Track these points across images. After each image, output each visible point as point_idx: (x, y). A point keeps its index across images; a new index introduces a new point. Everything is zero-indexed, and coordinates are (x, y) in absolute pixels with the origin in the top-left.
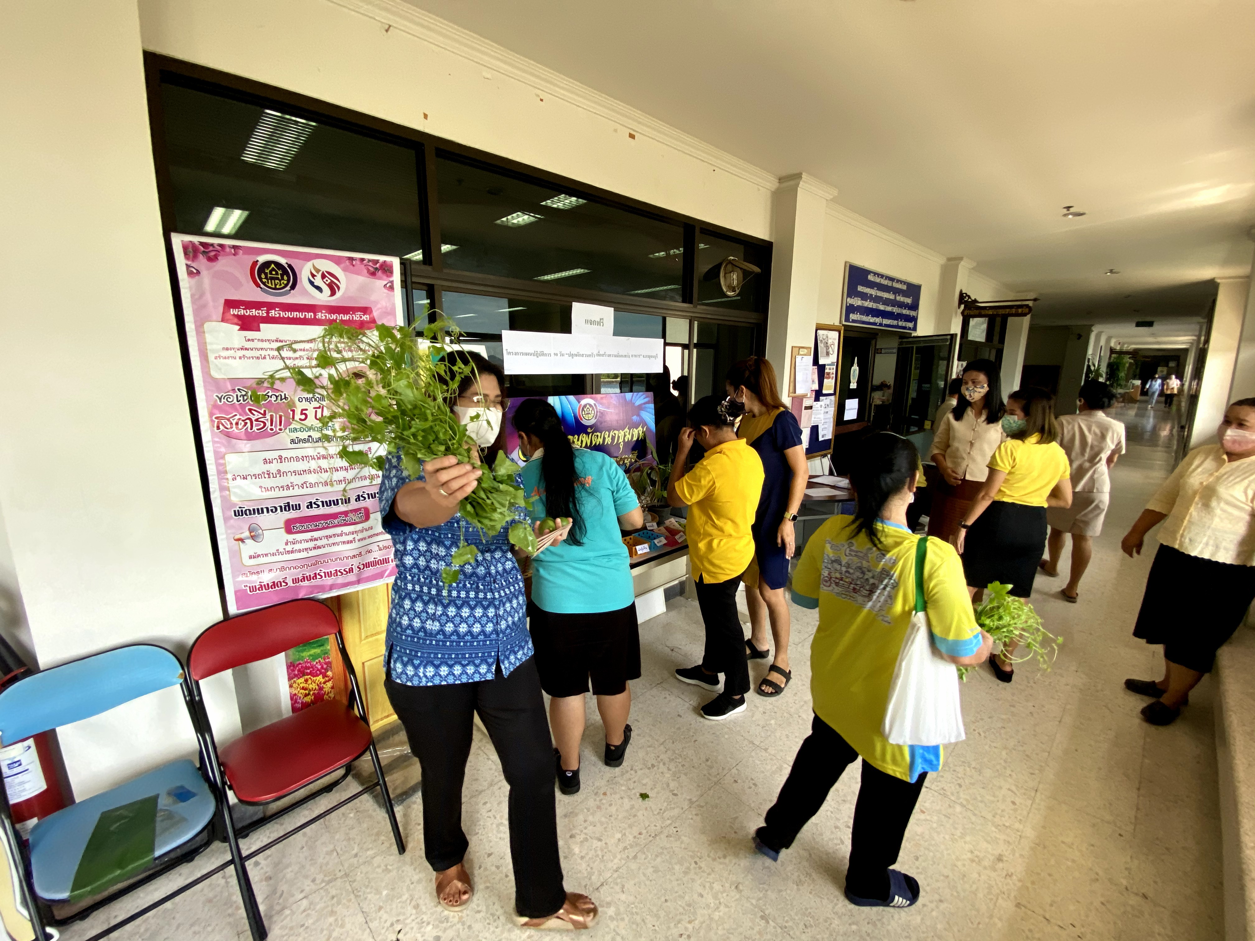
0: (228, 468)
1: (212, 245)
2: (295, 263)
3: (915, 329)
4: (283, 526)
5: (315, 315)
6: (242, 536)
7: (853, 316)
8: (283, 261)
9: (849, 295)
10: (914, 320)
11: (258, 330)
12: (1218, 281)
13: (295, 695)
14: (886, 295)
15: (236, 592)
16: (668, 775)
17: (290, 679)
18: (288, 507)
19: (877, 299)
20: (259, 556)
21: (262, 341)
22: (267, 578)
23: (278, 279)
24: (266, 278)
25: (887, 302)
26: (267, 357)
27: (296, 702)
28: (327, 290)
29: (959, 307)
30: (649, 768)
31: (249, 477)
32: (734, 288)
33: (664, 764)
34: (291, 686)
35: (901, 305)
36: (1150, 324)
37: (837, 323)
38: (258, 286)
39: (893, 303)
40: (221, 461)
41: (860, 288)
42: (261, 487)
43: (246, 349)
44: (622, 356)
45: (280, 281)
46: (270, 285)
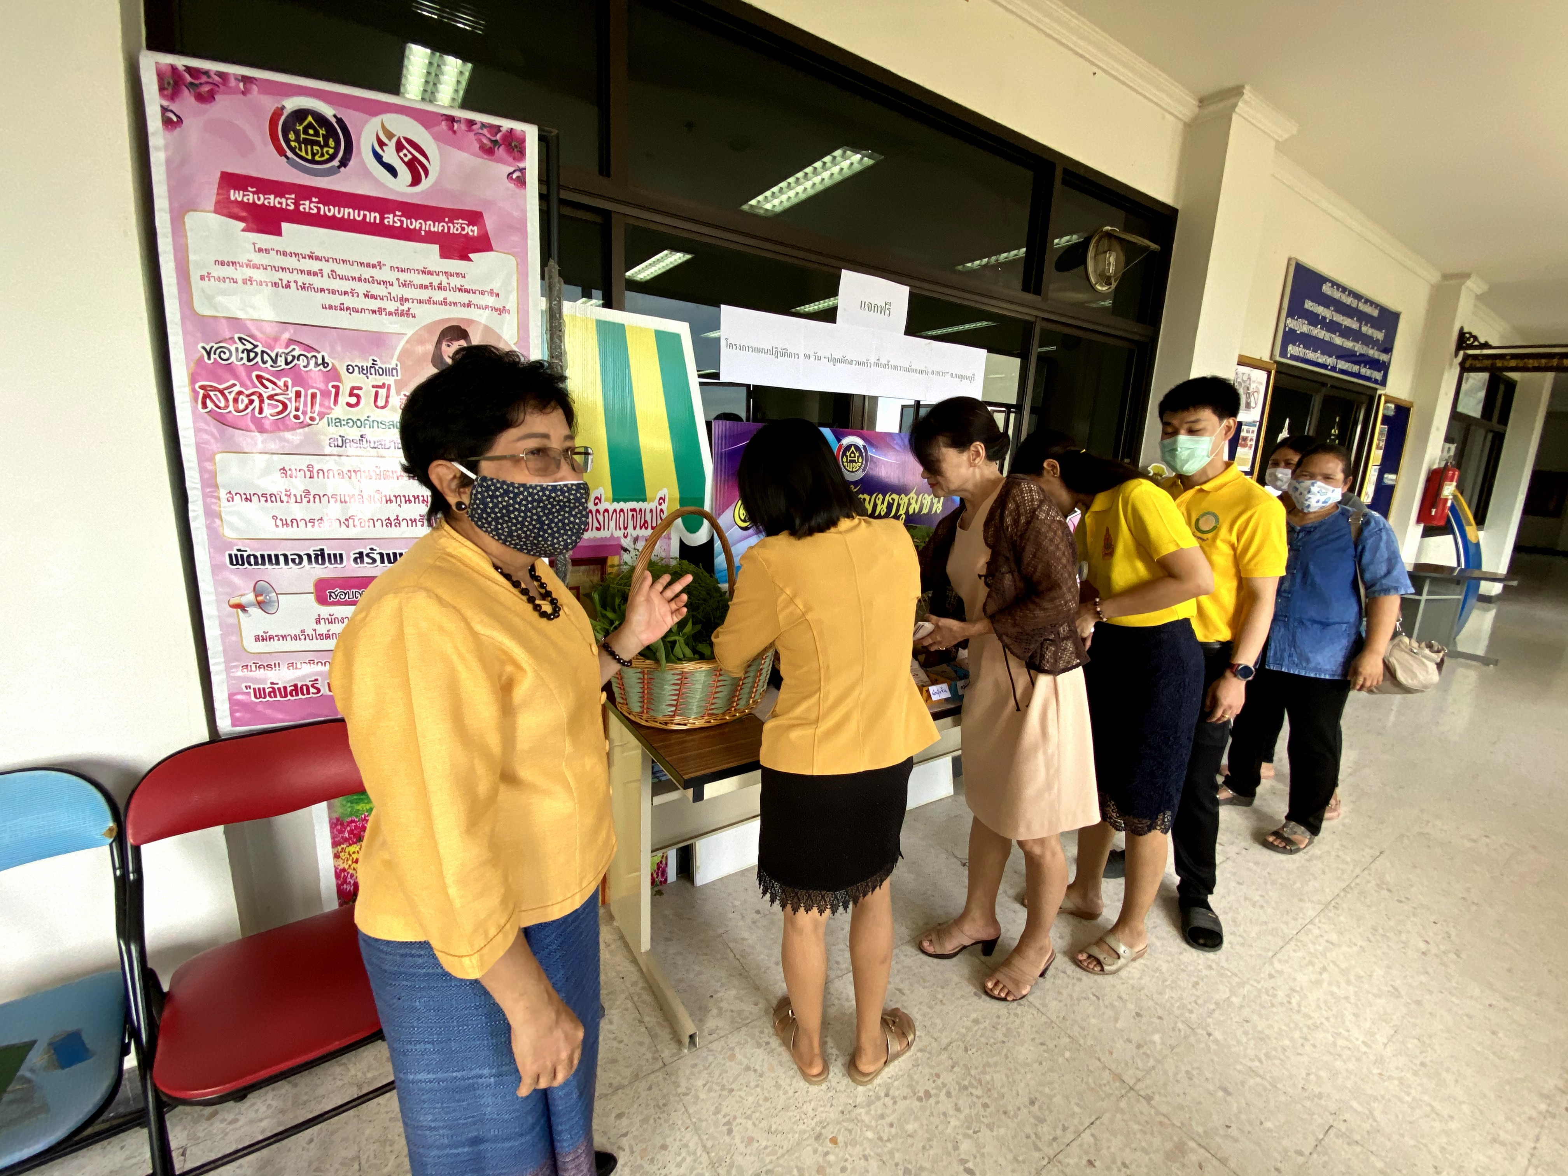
0: (220, 480)
1: (207, 73)
2: (351, 118)
3: (1383, 383)
4: (312, 589)
5: (382, 218)
6: (244, 601)
7: (1292, 349)
8: (328, 111)
9: (1291, 314)
10: (1383, 367)
11: (278, 232)
13: (343, 872)
14: (1347, 322)
15: (231, 696)
17: (335, 844)
18: (321, 557)
19: (1333, 327)
20: (271, 638)
21: (285, 254)
22: (284, 677)
24: (297, 140)
25: (1346, 333)
26: (293, 285)
27: (344, 883)
28: (405, 174)
29: (1456, 355)
31: (255, 498)
32: (1109, 278)
34: (337, 856)
35: (1367, 340)
37: (1266, 358)
38: (283, 154)
39: (1356, 336)
40: (209, 466)
41: (1309, 305)
42: (275, 518)
43: (255, 267)
44: (915, 371)
45: (322, 147)
46: (303, 154)
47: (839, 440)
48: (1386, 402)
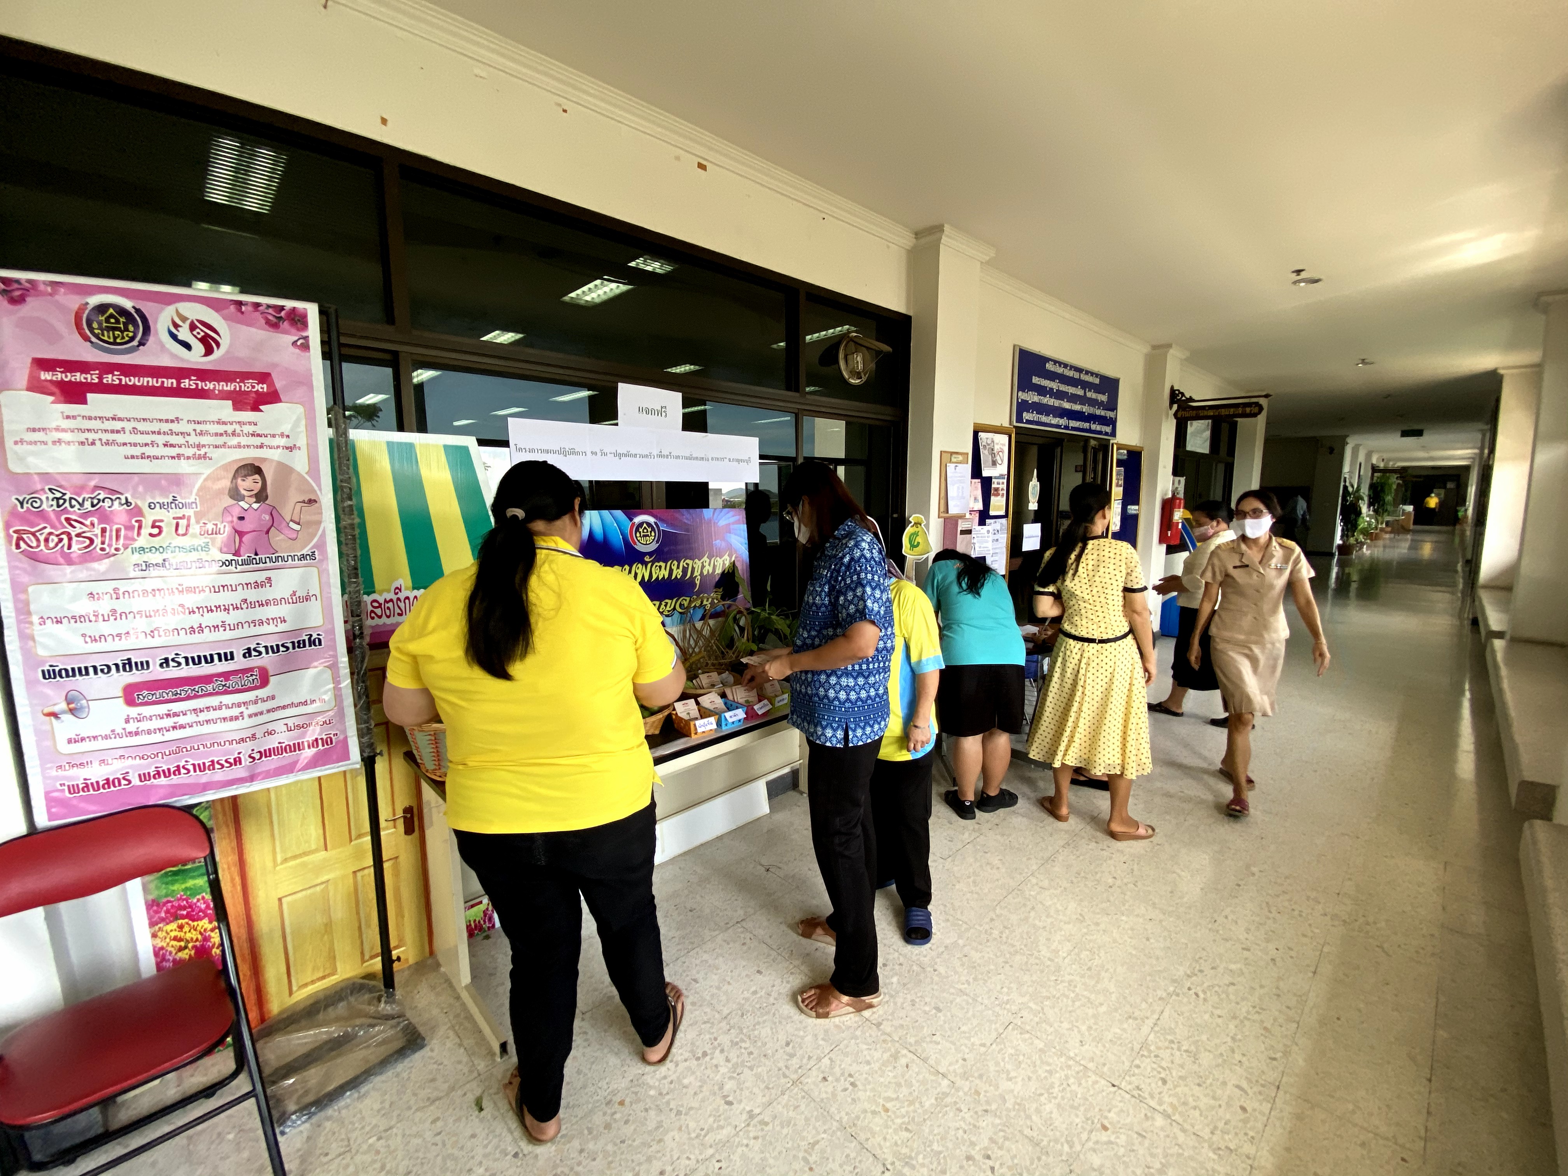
0: (32, 607)
1: (18, 281)
2: (147, 308)
3: (1113, 434)
4: (121, 694)
5: (179, 383)
6: (56, 709)
7: (1026, 416)
8: (127, 304)
9: (1021, 388)
10: (1112, 422)
11: (84, 402)
12: (1501, 372)
13: (162, 948)
14: (1071, 390)
15: (47, 794)
16: (723, 1070)
17: (152, 924)
18: (128, 665)
19: (1060, 395)
20: (83, 739)
21: (90, 418)
22: (96, 773)
23: (119, 329)
24: (100, 328)
25: (1073, 398)
26: (98, 443)
27: (164, 959)
28: (198, 348)
29: (1171, 408)
30: (698, 1059)
31: (65, 621)
32: (859, 373)
33: (722, 1051)
34: (154, 936)
35: (1093, 403)
36: (1419, 433)
37: (1006, 424)
38: (87, 339)
39: (1083, 400)
40: (23, 596)
41: (1035, 380)
42: (84, 635)
43: (64, 430)
44: (697, 458)
45: (122, 332)
46: (106, 338)
47: (631, 520)
48: (1118, 449)
